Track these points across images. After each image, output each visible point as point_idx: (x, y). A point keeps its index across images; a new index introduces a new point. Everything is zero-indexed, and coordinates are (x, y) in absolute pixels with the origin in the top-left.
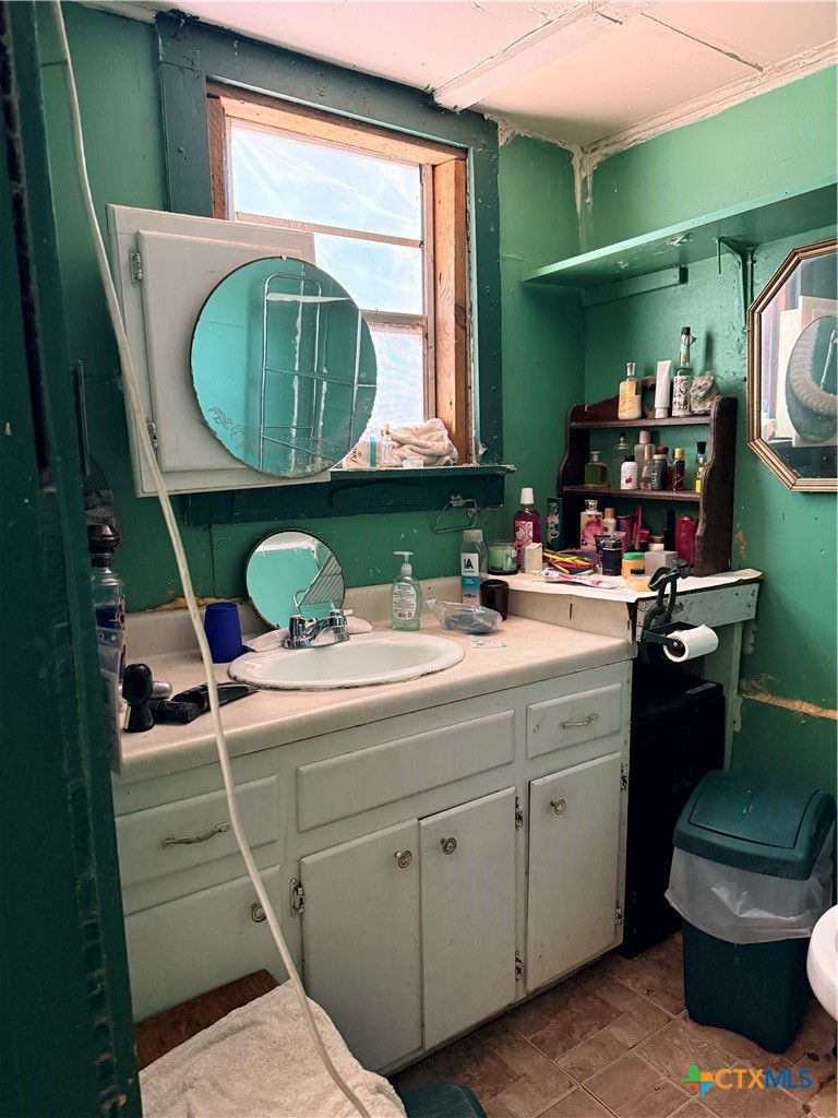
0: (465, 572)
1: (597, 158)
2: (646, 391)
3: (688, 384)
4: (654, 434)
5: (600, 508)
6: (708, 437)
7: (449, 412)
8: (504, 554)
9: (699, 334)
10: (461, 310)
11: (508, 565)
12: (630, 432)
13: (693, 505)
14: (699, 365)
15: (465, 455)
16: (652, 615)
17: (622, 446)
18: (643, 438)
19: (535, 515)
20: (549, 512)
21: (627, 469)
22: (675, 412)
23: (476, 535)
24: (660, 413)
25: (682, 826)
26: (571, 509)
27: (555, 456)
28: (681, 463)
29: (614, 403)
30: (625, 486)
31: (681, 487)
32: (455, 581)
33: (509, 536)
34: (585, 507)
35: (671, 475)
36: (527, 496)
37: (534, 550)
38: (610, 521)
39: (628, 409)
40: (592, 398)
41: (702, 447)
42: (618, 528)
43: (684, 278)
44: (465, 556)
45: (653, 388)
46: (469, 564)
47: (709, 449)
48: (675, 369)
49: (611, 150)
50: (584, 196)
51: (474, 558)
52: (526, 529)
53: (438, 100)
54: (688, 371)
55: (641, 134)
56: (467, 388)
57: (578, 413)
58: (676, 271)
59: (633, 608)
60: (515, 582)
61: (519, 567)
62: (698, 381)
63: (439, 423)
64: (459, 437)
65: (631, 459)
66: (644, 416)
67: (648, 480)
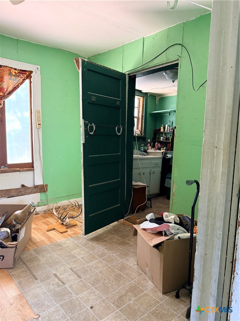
0: (141, 150)
1: (159, 98)
2: (164, 128)
3: (170, 128)
4: (165, 134)
5: (158, 143)
6: (172, 134)
7: (140, 129)
8: (146, 148)
9: (171, 122)
10: (142, 116)
11: (147, 149)
12: (162, 133)
13: (169, 143)
14: (171, 125)
15: (142, 135)
16: (165, 154)
17: (161, 135)
18: (164, 134)
19: (150, 143)
20: (151, 143)
21: (162, 138)
22: (168, 131)
23: (143, 145)
24: (166, 131)
25: (167, 176)
26: (154, 143)
27: (152, 136)
28: (168, 137)
29: (160, 129)
30: (161, 140)
31: (168, 140)
32: (140, 151)
33: (147, 145)
34: (156, 143)
35: (167, 139)
36: (149, 140)
37: (150, 147)
38: (159, 145)
39: (162, 130)
40: (157, 128)
41: (171, 135)
42: (160, 145)
43: (170, 115)
44: (141, 148)
45: (165, 128)
46: (142, 149)
47: (172, 136)
48: (168, 126)
49: (161, 97)
50: (157, 102)
51: (143, 148)
52: (149, 145)
53: (142, 92)
54: (170, 126)
55: (166, 96)
56: (142, 126)
57: (155, 130)
58: (169, 114)
59: (162, 152)
60: (148, 151)
61: (148, 150)
62: (171, 127)
63: (138, 130)
64: (141, 132)
65: (162, 137)
66: (164, 131)
67: (164, 139)
